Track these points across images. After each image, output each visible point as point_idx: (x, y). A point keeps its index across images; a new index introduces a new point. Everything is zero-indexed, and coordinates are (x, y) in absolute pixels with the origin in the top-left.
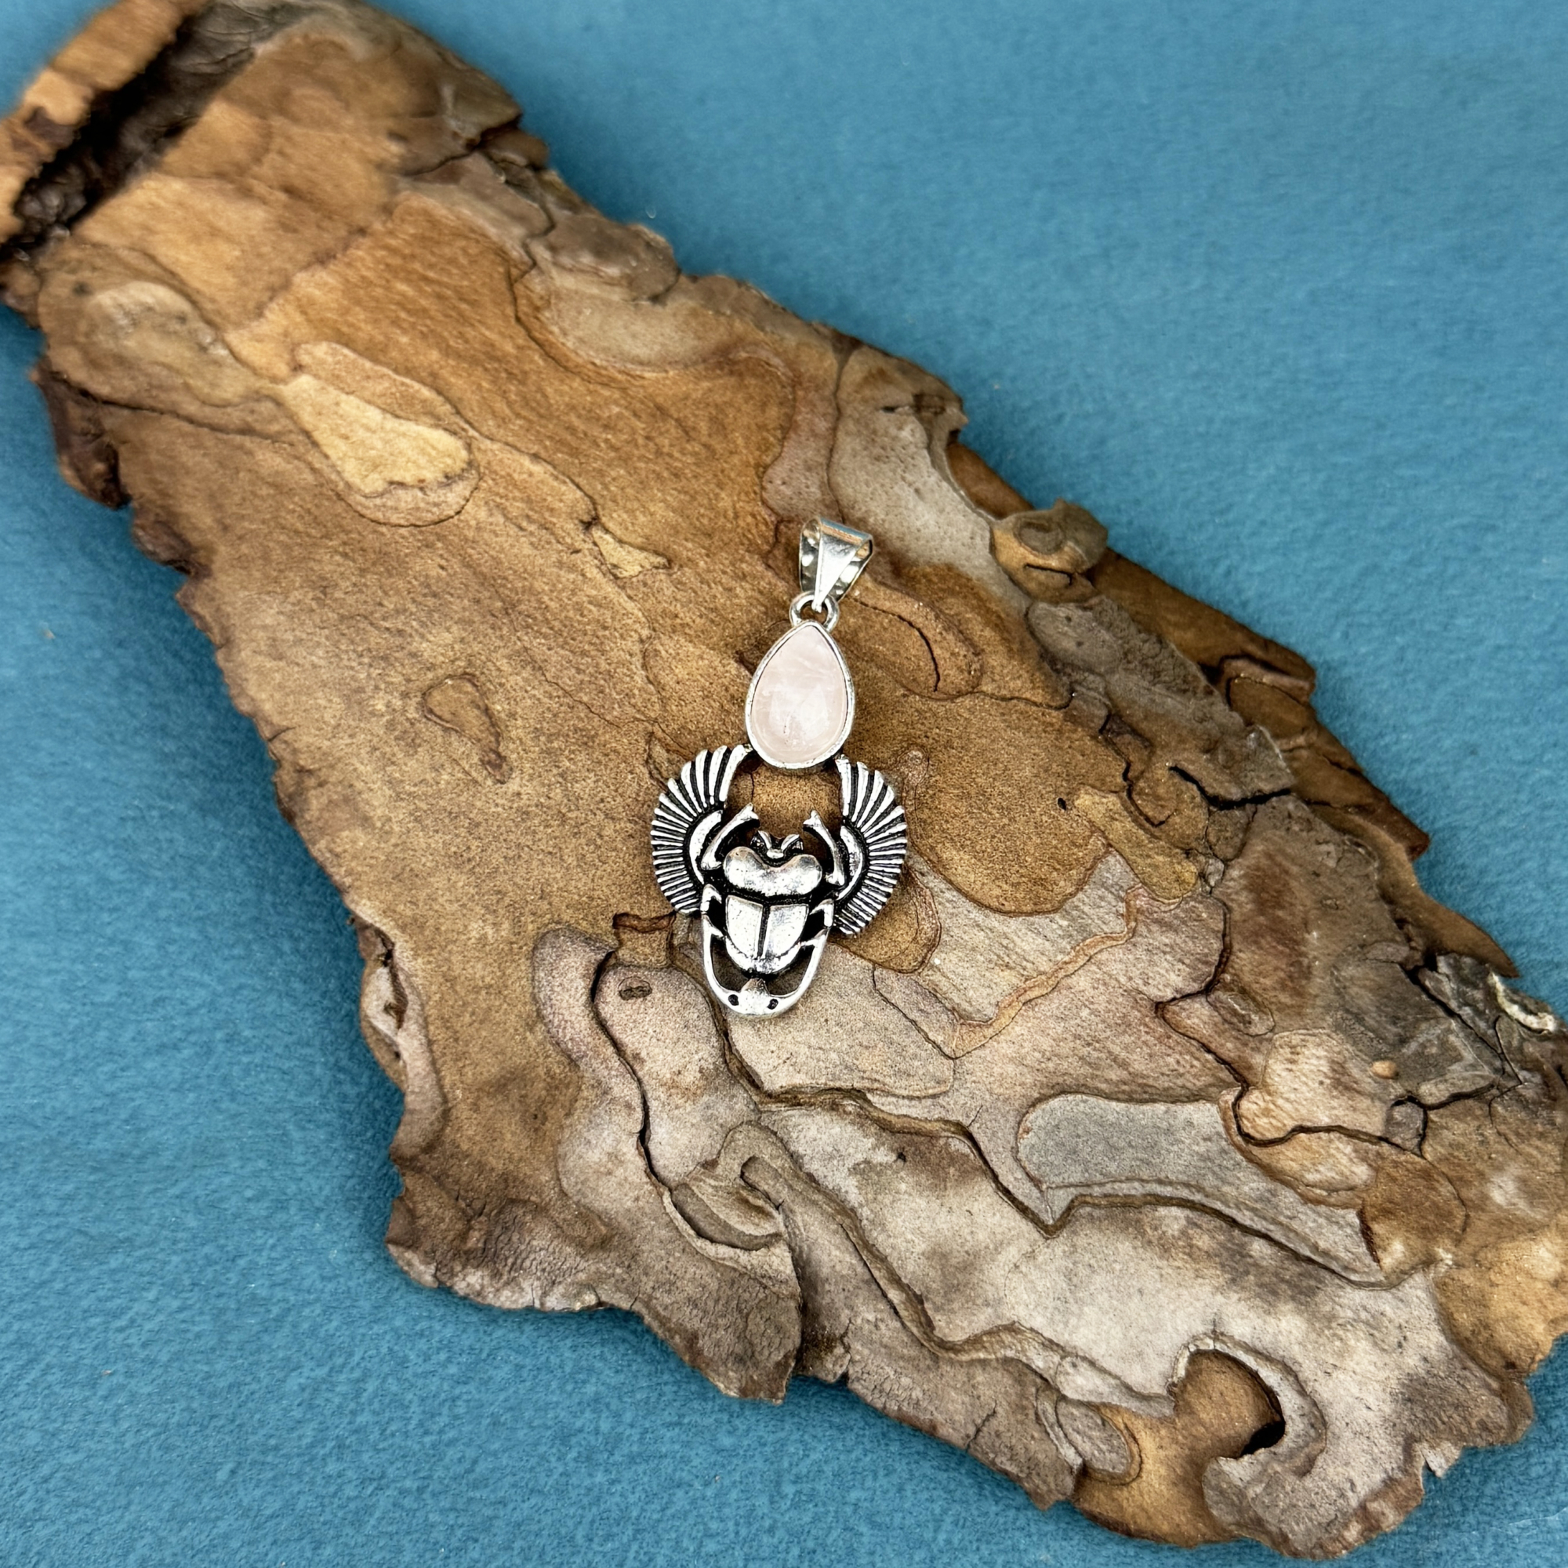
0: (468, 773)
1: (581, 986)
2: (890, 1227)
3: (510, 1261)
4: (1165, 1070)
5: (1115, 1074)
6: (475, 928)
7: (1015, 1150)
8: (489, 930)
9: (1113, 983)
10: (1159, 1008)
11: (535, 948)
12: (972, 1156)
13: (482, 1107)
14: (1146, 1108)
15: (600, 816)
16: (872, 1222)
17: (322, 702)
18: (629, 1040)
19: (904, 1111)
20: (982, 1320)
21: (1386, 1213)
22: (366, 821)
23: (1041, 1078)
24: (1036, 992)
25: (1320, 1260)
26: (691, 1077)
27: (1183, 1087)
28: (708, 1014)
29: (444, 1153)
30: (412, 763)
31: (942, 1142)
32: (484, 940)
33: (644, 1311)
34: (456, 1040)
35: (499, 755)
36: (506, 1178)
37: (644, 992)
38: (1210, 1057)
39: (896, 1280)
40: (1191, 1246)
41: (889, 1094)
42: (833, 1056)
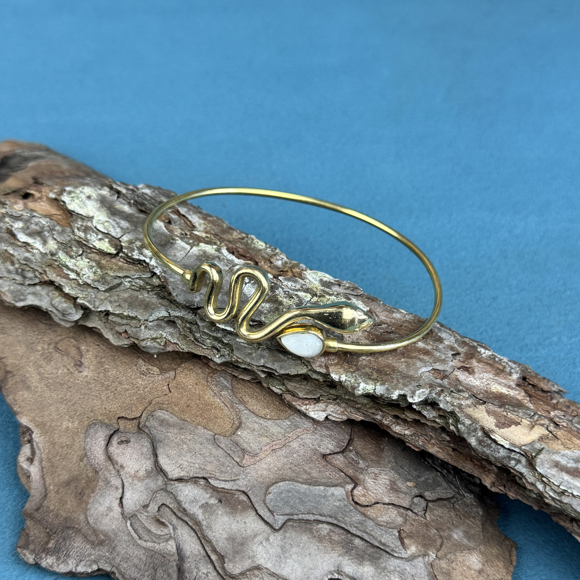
0: (68, 370)
1: (103, 443)
2: (213, 528)
3: (65, 552)
4: (325, 477)
5: (305, 477)
6: (65, 424)
7: (264, 501)
8: (70, 425)
9: (307, 446)
10: (324, 456)
11: (86, 431)
12: (248, 501)
13: (60, 491)
14: (317, 487)
15: (117, 383)
16: (207, 527)
17: (18, 348)
18: (120, 460)
19: (222, 486)
20: (247, 564)
21: (410, 536)
22: (28, 388)
23: (277, 476)
24: (277, 447)
25: (383, 548)
26: (142, 473)
27: (331, 482)
28: (151, 450)
29: (44, 510)
30: (48, 368)
31: (236, 496)
32: (68, 427)
33: (116, 571)
34: (53, 467)
35: (81, 362)
36: (66, 519)
37: (127, 442)
38: (342, 474)
39: (215, 551)
40: (331, 539)
41: (218, 479)
42: (197, 465)
